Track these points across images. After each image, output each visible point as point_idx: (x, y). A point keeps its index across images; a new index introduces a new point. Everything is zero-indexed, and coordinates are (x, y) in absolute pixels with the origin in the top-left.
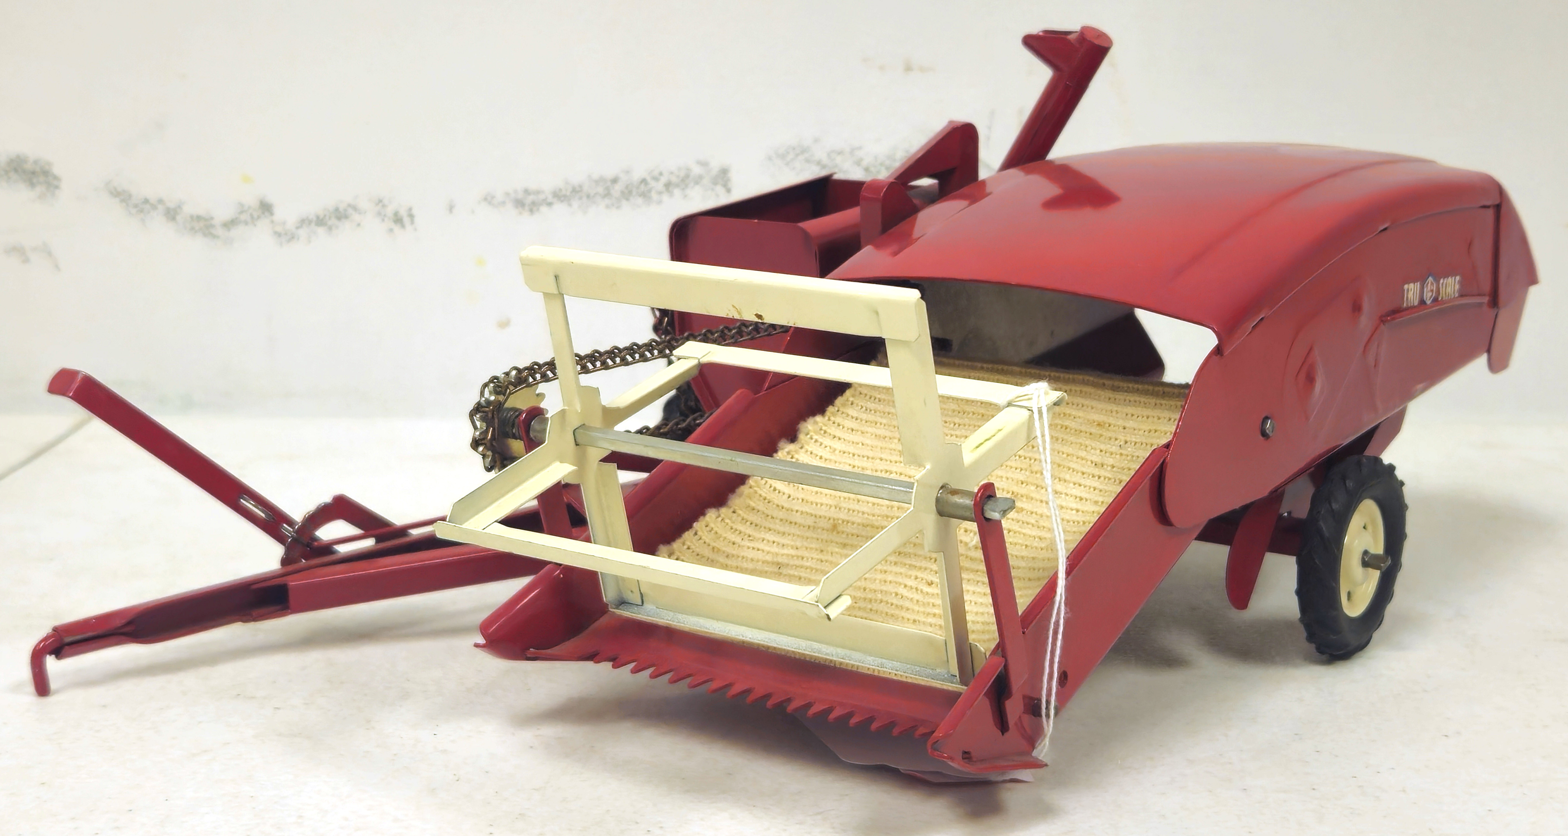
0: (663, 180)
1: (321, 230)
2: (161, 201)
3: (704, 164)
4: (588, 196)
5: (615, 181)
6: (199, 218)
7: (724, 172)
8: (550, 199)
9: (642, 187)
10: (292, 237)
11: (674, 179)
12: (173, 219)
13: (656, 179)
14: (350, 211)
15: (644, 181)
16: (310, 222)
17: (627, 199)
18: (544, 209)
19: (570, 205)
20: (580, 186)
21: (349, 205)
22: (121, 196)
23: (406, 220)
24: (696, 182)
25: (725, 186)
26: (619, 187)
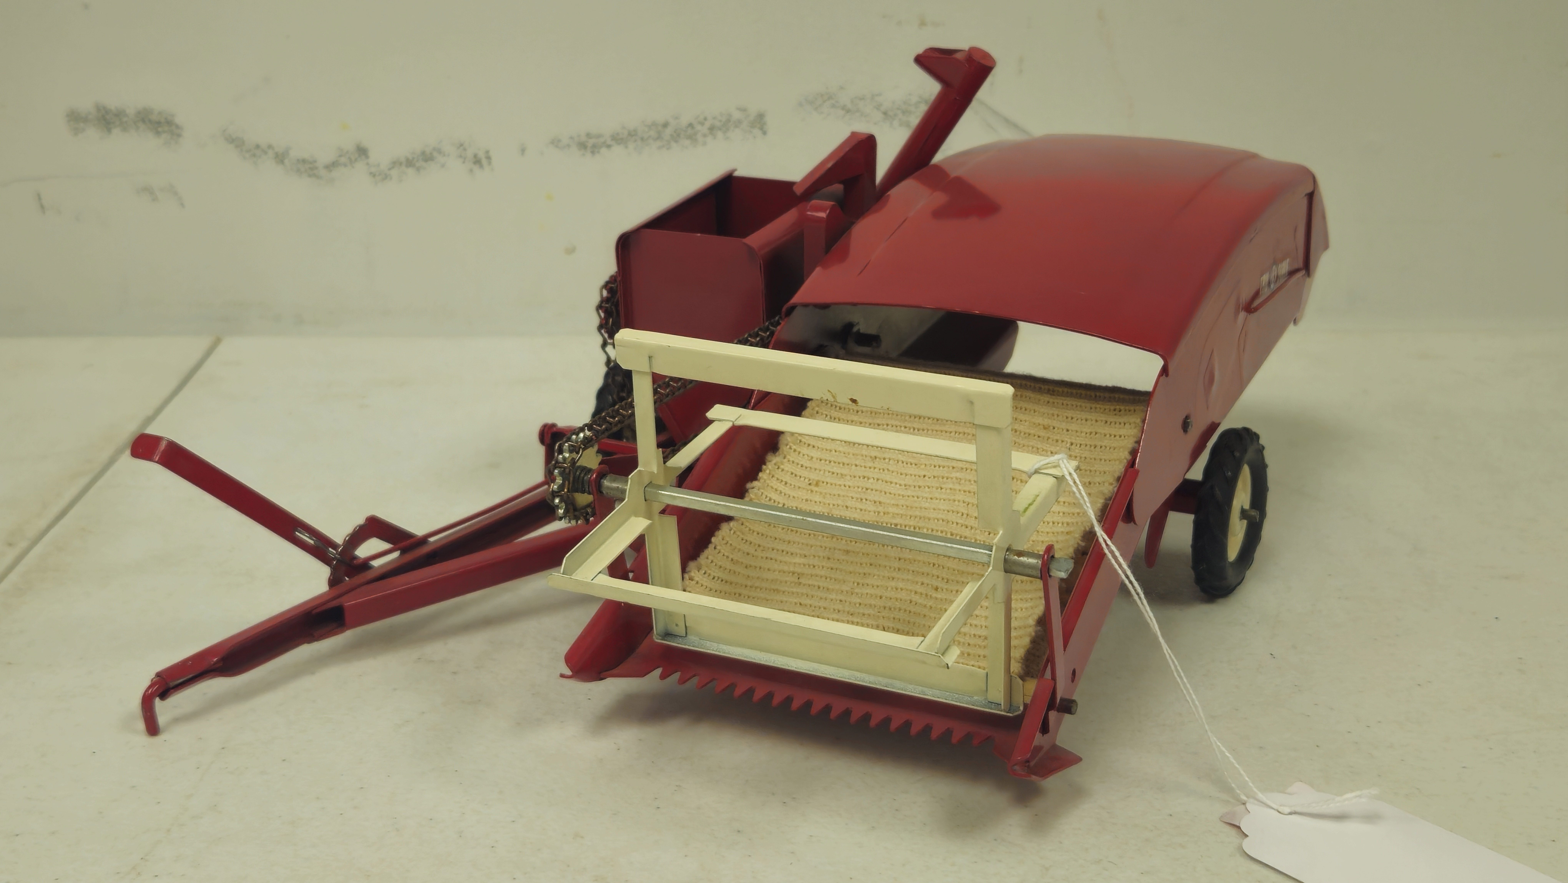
0: (708, 124)
1: (411, 171)
2: (270, 147)
3: (743, 110)
4: (642, 139)
5: (666, 125)
6: (304, 161)
7: (761, 116)
8: (609, 142)
9: (690, 131)
10: (386, 177)
11: (718, 124)
12: (282, 162)
13: (702, 124)
14: (435, 154)
15: (691, 125)
16: (401, 164)
17: (676, 141)
18: (604, 150)
19: (626, 147)
20: (635, 130)
21: (434, 149)
22: (236, 142)
23: (484, 161)
24: (736, 127)
25: (761, 129)
26: (669, 131)
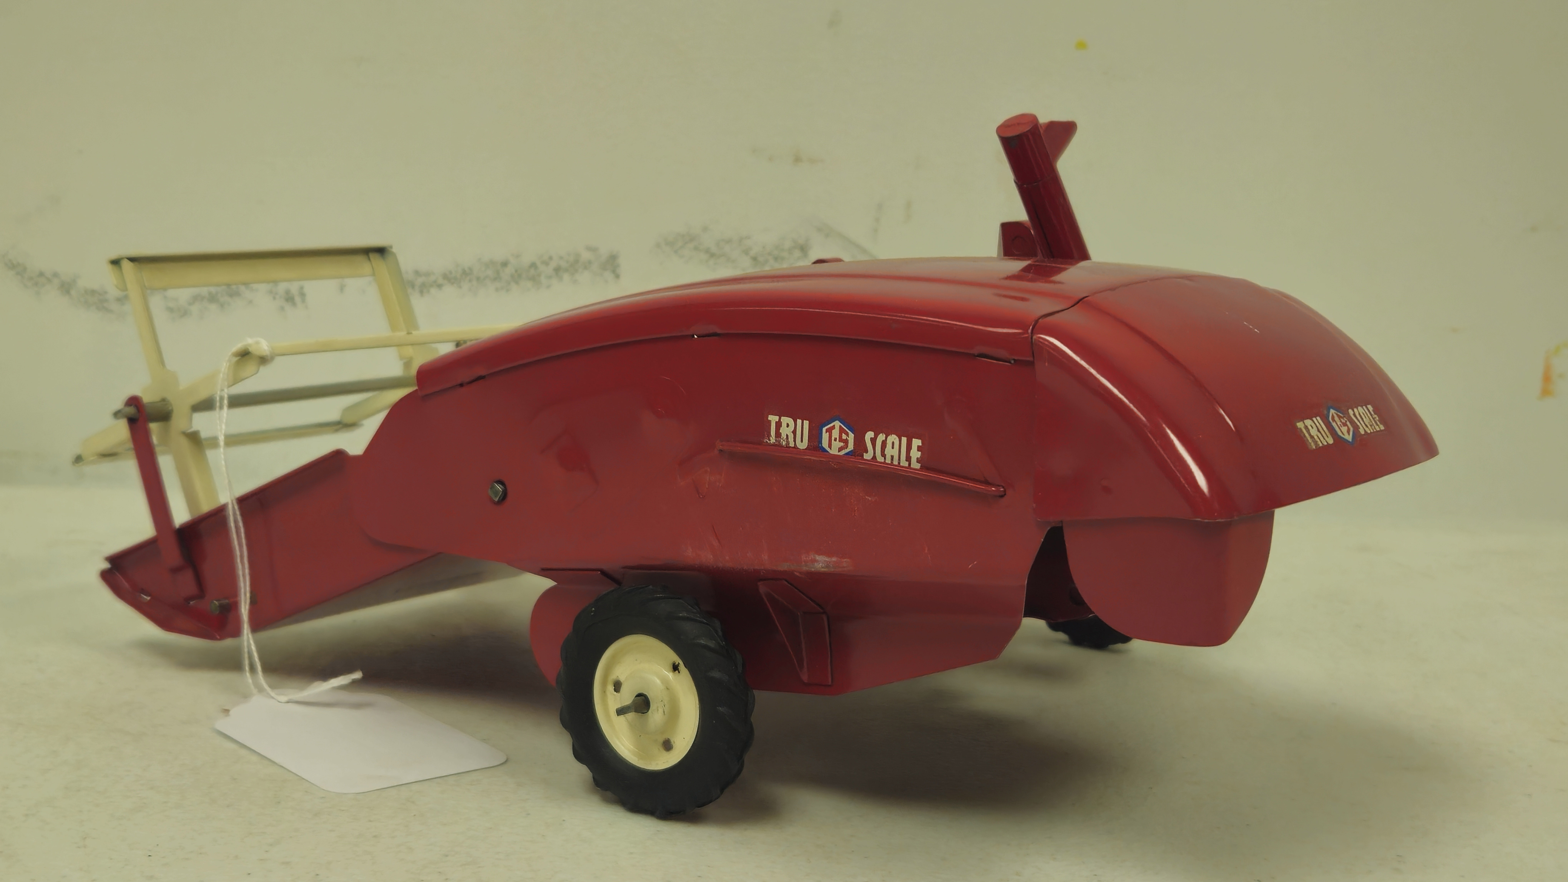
0: (553, 264)
1: (213, 307)
2: (56, 275)
3: (593, 249)
4: (478, 279)
5: (505, 264)
6: (93, 292)
7: (613, 258)
8: (440, 281)
9: (532, 272)
10: (184, 313)
11: (564, 264)
12: (68, 292)
13: (546, 263)
14: (242, 288)
15: (533, 265)
16: (203, 299)
17: (517, 283)
18: (433, 291)
19: (460, 287)
20: (470, 269)
22: (17, 268)
23: (298, 299)
24: (586, 268)
25: (614, 271)
26: (509, 270)
